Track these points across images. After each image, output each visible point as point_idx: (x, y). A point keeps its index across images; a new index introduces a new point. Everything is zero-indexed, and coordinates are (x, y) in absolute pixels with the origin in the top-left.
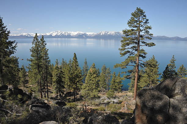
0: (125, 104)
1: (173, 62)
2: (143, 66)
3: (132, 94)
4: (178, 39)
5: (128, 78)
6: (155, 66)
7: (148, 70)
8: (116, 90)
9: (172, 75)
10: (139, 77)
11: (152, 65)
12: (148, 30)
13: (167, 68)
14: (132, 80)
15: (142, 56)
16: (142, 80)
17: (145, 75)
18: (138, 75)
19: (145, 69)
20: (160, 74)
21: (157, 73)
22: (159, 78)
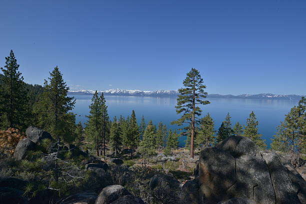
0: (182, 161)
1: (228, 119)
2: (199, 123)
3: (188, 151)
4: (231, 97)
5: (184, 135)
6: (211, 123)
7: (204, 127)
8: (173, 147)
9: (228, 132)
10: (195, 134)
11: (207, 122)
12: (203, 89)
13: (222, 125)
14: (188, 137)
15: (197, 113)
16: (198, 137)
17: (201, 132)
18: (194, 131)
19: (201, 126)
20: (215, 131)
21: (213, 130)
22: (215, 135)
